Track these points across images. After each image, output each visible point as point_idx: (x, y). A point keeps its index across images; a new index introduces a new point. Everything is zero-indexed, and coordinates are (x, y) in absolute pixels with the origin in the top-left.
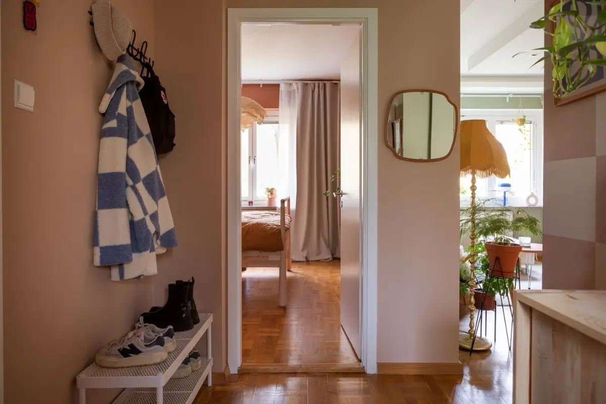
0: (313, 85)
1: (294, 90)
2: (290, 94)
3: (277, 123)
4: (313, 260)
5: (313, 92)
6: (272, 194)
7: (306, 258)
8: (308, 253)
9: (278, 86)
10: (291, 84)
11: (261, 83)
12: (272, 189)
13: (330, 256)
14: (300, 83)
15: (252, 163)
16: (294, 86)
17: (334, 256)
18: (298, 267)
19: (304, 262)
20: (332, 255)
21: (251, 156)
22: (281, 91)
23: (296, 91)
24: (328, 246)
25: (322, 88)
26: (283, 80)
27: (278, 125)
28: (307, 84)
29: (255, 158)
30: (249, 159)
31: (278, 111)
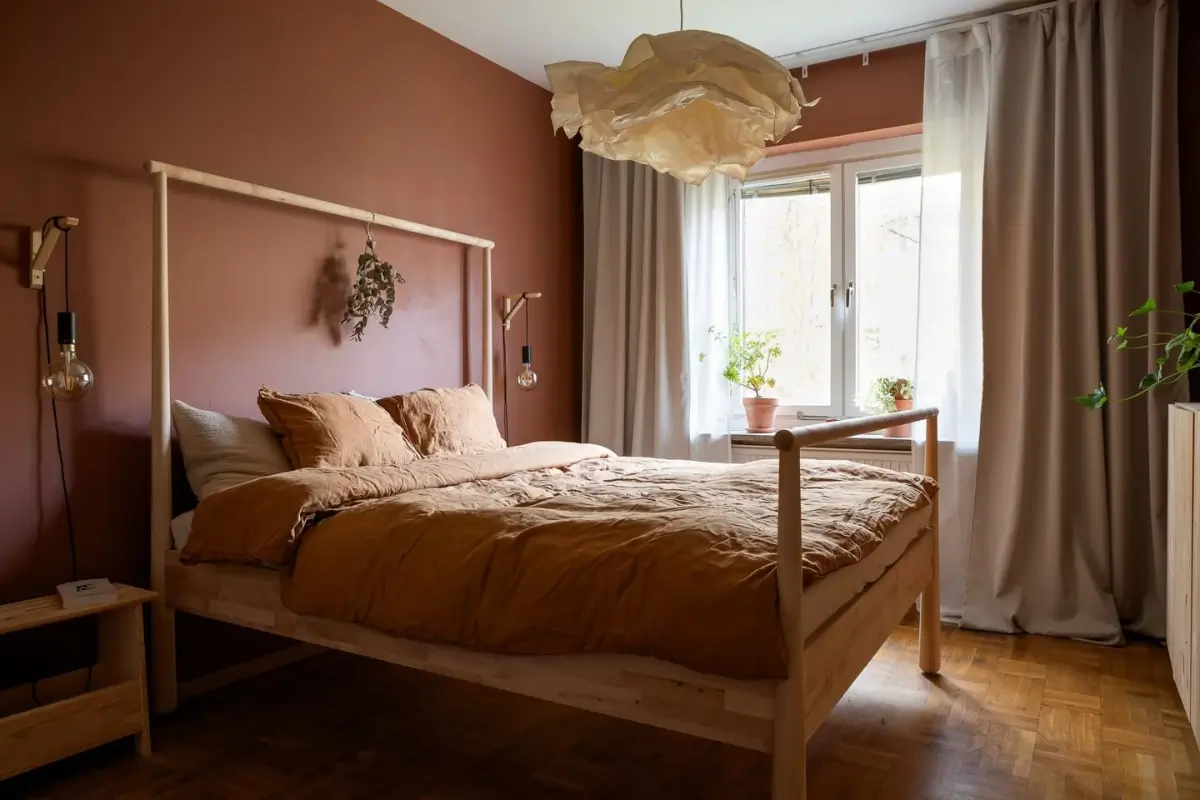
0: (1046, 18)
1: (977, 51)
2: (961, 68)
3: (916, 172)
4: (1045, 631)
5: (1048, 42)
6: (899, 398)
7: (1015, 621)
8: (1023, 604)
9: (916, 51)
10: (965, 34)
11: (864, 49)
12: (902, 383)
13: (1112, 628)
14: (995, 21)
15: (840, 301)
16: (977, 33)
17: (1135, 627)
18: (978, 662)
19: (1007, 634)
20: (1124, 622)
21: (839, 284)
22: (932, 61)
23: (984, 50)
24: (1107, 587)
25: (1082, 23)
26: (937, 24)
27: (919, 178)
28: (1024, 20)
29: (851, 289)
30: (832, 292)
31: (921, 133)
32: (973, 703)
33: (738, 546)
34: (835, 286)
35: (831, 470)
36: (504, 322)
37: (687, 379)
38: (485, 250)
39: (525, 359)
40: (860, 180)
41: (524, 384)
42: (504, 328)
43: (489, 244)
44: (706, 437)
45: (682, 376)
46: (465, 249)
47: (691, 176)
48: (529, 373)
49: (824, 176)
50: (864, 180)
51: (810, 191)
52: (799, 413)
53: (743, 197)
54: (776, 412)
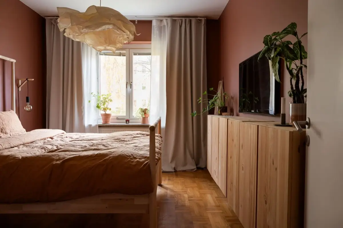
0: (180, 21)
1: (164, 26)
2: (161, 29)
3: (150, 54)
4: (181, 170)
5: (181, 26)
6: (145, 113)
7: (174, 169)
8: (176, 165)
9: (150, 22)
10: (161, 21)
11: (136, 19)
12: (146, 109)
13: (195, 167)
14: (169, 19)
15: (129, 87)
16: (165, 21)
17: (198, 166)
18: (169, 180)
19: (172, 172)
20: (197, 165)
21: (128, 82)
22: (154, 26)
23: (166, 26)
24: (193, 158)
25: (188, 24)
26: (156, 17)
27: (150, 56)
28: (175, 20)
29: (132, 84)
30: (127, 84)
31: (151, 44)
32: (172, 190)
33: (135, 158)
34: (127, 83)
35: (137, 134)
36: (18, 88)
37: (84, 108)
38: (12, 63)
39: (27, 101)
40: (134, 54)
41: (27, 109)
42: (18, 90)
43: (14, 61)
44: (90, 126)
45: (82, 107)
46: (4, 61)
47: (98, 49)
48: (29, 106)
49: (124, 52)
50: (135, 54)
51: (120, 55)
52: (117, 118)
53: (100, 55)
54: (111, 118)
